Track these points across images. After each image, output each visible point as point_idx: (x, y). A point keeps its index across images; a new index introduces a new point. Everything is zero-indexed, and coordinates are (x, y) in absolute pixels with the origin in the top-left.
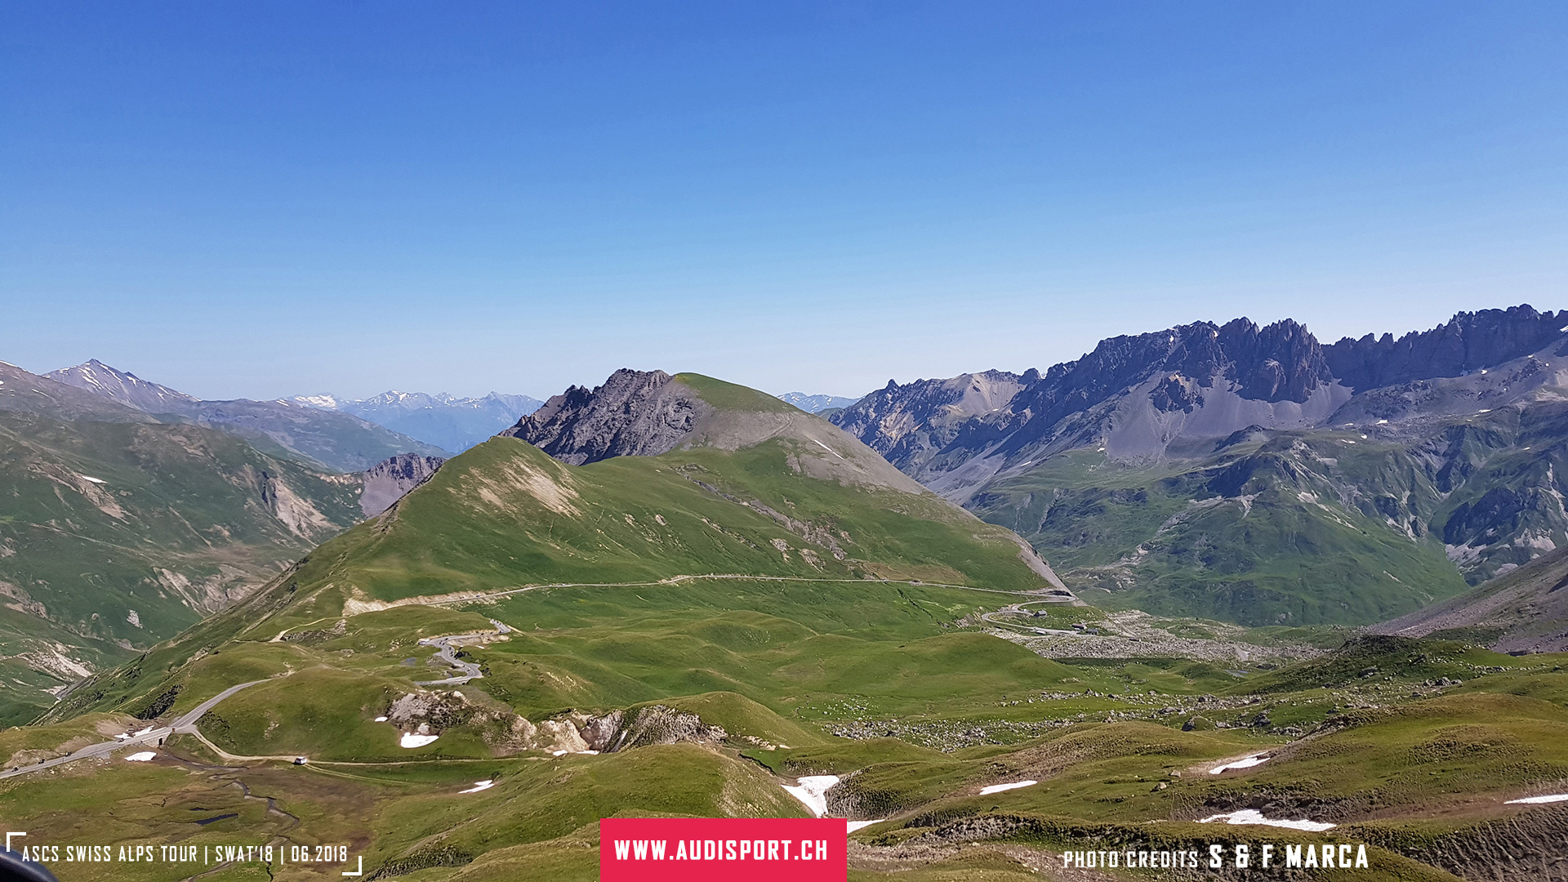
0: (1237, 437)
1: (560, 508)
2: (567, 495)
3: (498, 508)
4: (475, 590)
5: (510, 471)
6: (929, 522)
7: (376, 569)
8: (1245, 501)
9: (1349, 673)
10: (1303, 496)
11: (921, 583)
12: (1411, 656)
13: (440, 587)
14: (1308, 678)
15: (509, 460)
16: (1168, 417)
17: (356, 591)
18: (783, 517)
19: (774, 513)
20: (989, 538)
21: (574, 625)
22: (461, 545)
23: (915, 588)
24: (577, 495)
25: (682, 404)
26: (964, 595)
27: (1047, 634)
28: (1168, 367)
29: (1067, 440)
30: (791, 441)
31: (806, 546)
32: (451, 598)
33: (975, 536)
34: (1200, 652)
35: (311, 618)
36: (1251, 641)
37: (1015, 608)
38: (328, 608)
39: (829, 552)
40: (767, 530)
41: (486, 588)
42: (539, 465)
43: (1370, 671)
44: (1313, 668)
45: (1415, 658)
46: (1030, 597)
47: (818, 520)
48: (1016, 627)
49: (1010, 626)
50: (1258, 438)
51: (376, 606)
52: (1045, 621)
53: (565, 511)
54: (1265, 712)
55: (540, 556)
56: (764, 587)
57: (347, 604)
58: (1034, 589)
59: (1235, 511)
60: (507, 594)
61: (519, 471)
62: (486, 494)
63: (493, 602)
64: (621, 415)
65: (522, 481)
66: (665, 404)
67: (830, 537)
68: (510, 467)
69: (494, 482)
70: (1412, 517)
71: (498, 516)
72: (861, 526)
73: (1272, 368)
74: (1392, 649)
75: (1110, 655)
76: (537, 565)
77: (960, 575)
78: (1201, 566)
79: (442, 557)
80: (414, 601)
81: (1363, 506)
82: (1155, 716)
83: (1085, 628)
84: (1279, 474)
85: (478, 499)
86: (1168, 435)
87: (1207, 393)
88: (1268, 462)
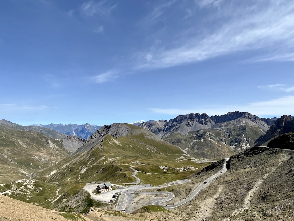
0: (199, 131)
3: (112, 145)
8: (202, 140)
10: (210, 139)
25: (126, 128)
28: (188, 120)
29: (173, 131)
30: (144, 134)
31: (151, 149)
37: (182, 157)
40: (145, 147)
47: (151, 145)
50: (202, 131)
53: (120, 145)
61: (113, 139)
62: (110, 143)
64: (116, 130)
66: (123, 128)
70: (225, 142)
73: (203, 120)
81: (218, 141)
83: (192, 159)
84: (206, 136)
86: (188, 130)
87: (194, 124)
88: (204, 135)
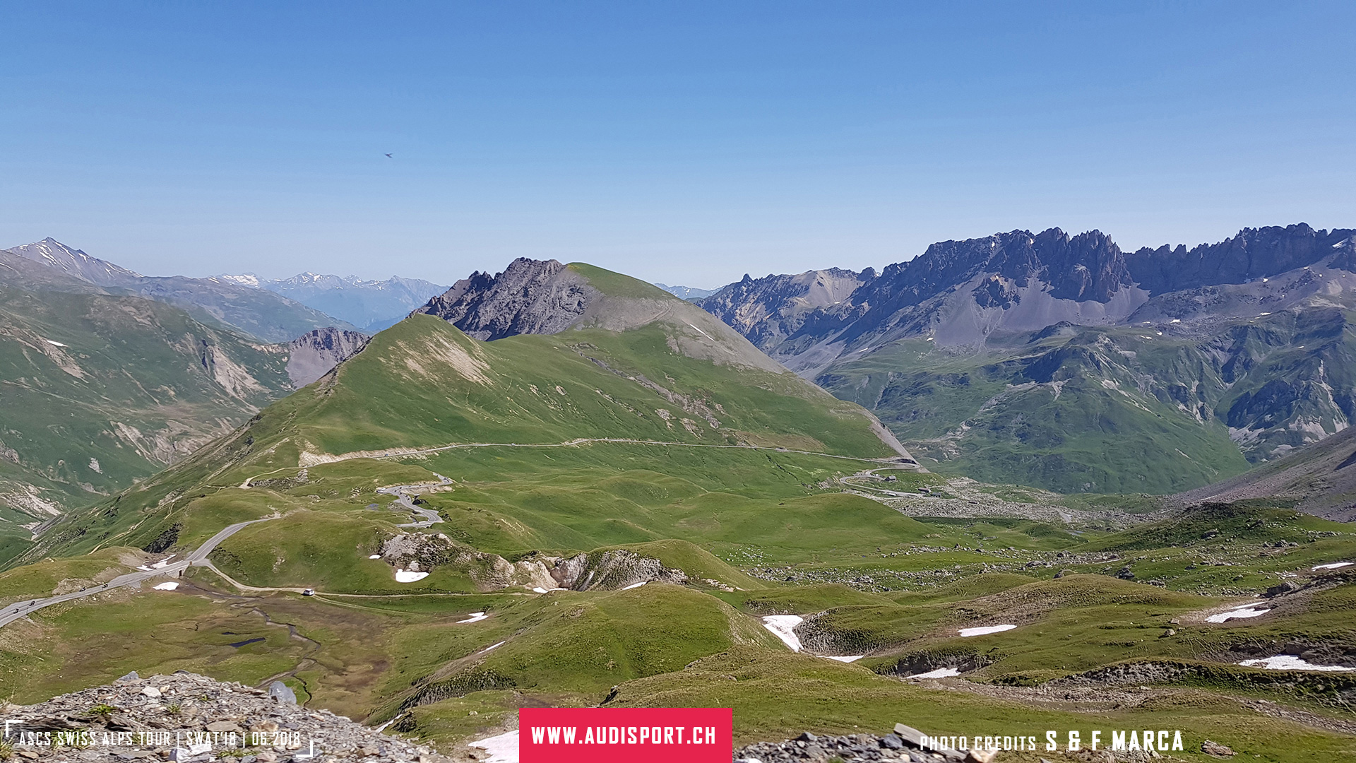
0: (1048, 331)
1: (475, 377)
2: (480, 367)
3: (422, 376)
4: (409, 447)
5: (431, 345)
6: (791, 398)
7: (323, 426)
8: (1056, 386)
9: (1193, 535)
10: (1107, 383)
11: (786, 450)
12: (1249, 521)
13: (379, 444)
14: (1154, 538)
15: (430, 335)
16: (989, 312)
17: (309, 445)
18: (665, 391)
19: (657, 387)
20: (846, 412)
21: (495, 479)
22: (392, 407)
23: (781, 454)
24: (488, 367)
25: (574, 290)
26: (824, 461)
27: (897, 496)
28: (990, 269)
29: (900, 331)
30: (671, 325)
31: (686, 415)
32: (390, 453)
33: (831, 411)
34: (1029, 513)
35: (271, 468)
36: (1070, 506)
37: (868, 473)
38: (286, 459)
39: (706, 422)
40: (652, 402)
41: (417, 445)
42: (456, 340)
43: (1212, 533)
44: (1158, 529)
45: (1253, 523)
46: (880, 464)
47: (695, 394)
48: (870, 490)
49: (865, 489)
50: (1067, 333)
51: (326, 459)
52: (894, 485)
53: (479, 381)
54: (1127, 567)
55: (461, 419)
56: (651, 450)
57: (301, 456)
58: (884, 457)
59: (1046, 396)
60: (435, 451)
61: (439, 345)
62: (411, 364)
63: (424, 457)
64: (520, 298)
65: (442, 353)
66: (560, 289)
67: (707, 409)
68: (431, 341)
69: (418, 354)
70: (1200, 404)
71: (423, 383)
72: (733, 400)
73: (1080, 272)
74: (1231, 515)
75: (955, 514)
76: (458, 427)
77: (819, 444)
78: (1017, 441)
79: (378, 417)
80: (358, 455)
81: (1157, 393)
82: (1024, 568)
83: (930, 491)
84: (1085, 364)
85: (405, 368)
86: (988, 328)
87: (1023, 293)
88: (1075, 354)
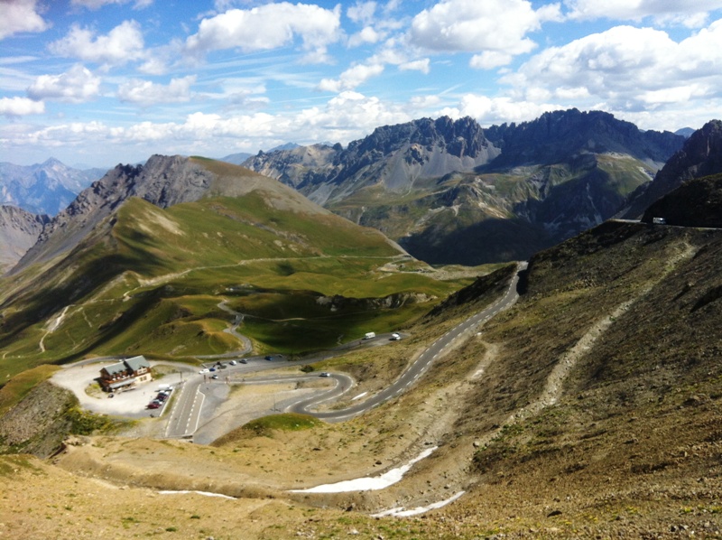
0: (447, 177)
8: (456, 208)
11: (346, 256)
16: (413, 168)
23: (344, 259)
25: (198, 174)
28: (412, 141)
30: (263, 191)
31: (290, 243)
37: (390, 264)
39: (300, 245)
40: (269, 236)
42: (156, 210)
46: (395, 259)
50: (457, 177)
53: (179, 233)
58: (395, 256)
59: (451, 213)
64: (162, 179)
65: (154, 219)
66: (188, 174)
73: (461, 143)
81: (507, 208)
84: (470, 194)
87: (431, 155)
88: (465, 189)
